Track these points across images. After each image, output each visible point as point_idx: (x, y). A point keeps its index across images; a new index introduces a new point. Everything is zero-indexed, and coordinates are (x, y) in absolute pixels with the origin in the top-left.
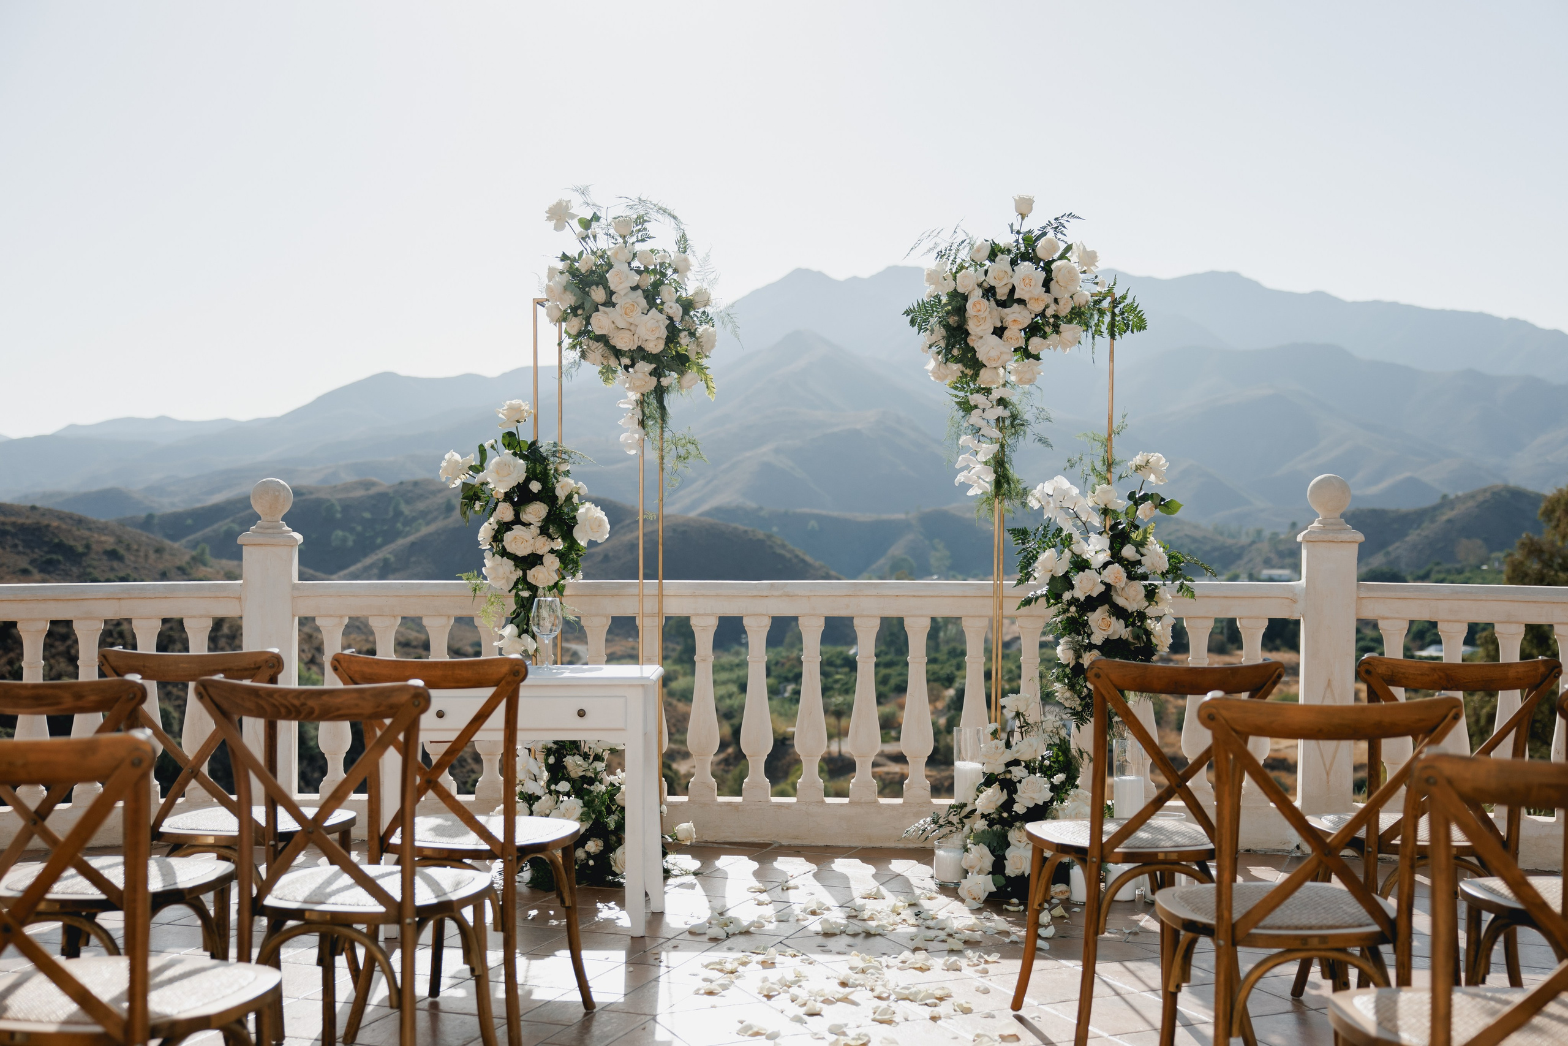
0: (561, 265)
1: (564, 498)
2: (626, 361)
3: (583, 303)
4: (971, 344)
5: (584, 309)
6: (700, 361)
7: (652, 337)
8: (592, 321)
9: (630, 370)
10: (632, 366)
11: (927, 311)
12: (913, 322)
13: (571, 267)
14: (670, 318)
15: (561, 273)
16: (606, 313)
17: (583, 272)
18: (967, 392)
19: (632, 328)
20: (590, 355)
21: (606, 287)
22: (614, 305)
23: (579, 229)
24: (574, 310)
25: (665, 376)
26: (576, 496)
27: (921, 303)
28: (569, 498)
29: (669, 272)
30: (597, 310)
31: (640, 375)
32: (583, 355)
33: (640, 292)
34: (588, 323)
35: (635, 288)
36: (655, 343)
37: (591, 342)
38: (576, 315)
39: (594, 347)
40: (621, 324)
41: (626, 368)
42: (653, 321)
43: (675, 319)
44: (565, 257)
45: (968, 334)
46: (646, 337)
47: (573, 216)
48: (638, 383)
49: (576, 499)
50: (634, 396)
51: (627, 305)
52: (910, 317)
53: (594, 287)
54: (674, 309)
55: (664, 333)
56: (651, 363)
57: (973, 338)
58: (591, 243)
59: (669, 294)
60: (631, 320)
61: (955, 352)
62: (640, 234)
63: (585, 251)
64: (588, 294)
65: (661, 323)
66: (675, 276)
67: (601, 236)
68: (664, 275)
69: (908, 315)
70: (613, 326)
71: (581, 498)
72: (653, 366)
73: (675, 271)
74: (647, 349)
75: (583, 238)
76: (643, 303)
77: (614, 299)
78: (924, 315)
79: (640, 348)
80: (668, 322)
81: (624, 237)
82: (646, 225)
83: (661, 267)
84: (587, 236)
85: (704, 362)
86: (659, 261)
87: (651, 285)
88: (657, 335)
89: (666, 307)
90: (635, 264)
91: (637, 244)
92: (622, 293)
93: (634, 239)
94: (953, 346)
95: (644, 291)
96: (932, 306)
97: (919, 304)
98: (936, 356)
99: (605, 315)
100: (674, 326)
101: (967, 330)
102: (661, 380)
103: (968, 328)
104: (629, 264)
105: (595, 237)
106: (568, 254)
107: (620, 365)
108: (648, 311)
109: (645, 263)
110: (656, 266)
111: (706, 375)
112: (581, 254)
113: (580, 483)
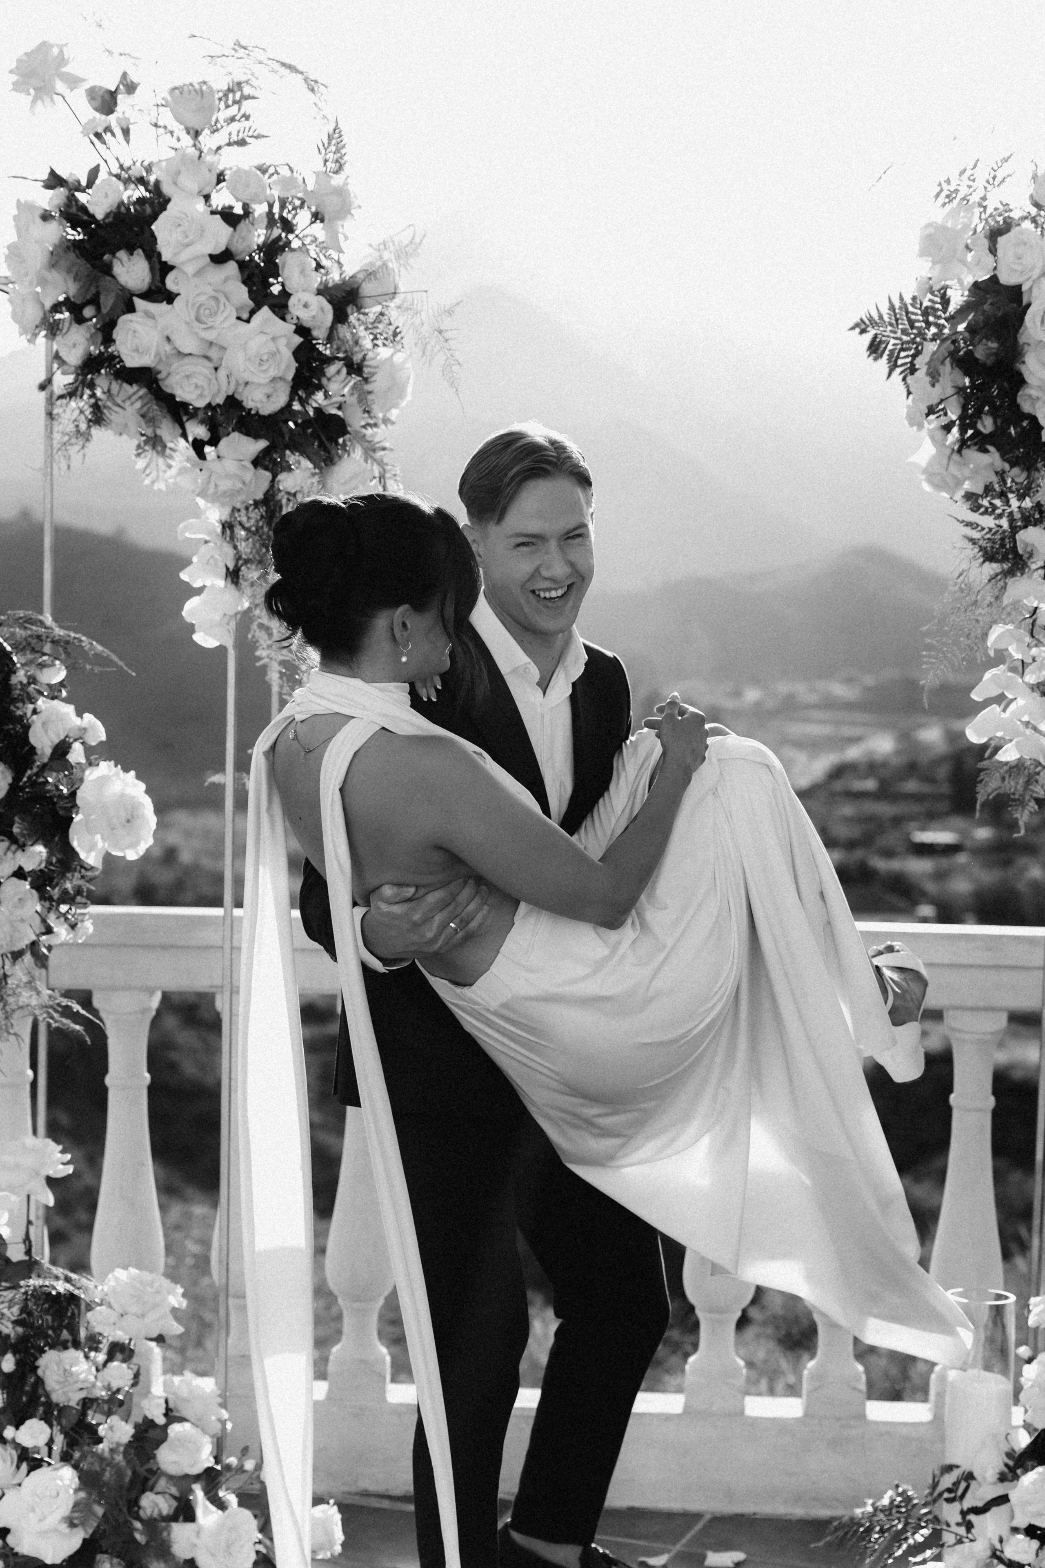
0: (50, 199)
1: (48, 751)
2: (199, 431)
3: (97, 295)
4: (1026, 407)
5: (98, 309)
6: (369, 432)
7: (262, 378)
8: (118, 334)
9: (208, 449)
10: (214, 441)
11: (911, 323)
12: (875, 348)
13: (71, 200)
14: (302, 330)
15: (46, 217)
16: (149, 315)
17: (100, 216)
18: (1000, 516)
19: (214, 353)
20: (113, 415)
21: (152, 255)
22: (170, 298)
23: (88, 113)
24: (75, 308)
25: (289, 469)
26: (77, 747)
27: (897, 304)
28: (62, 749)
29: (302, 219)
30: (131, 309)
31: (230, 465)
32: (98, 417)
33: (232, 268)
34: (108, 340)
35: (220, 258)
36: (268, 390)
37: (115, 387)
38: (79, 319)
39: (123, 395)
40: (187, 344)
41: (198, 446)
42: (263, 338)
43: (315, 333)
44: (54, 181)
45: (1019, 381)
46: (247, 376)
47: (73, 82)
48: (225, 485)
49: (77, 755)
50: (215, 515)
51: (203, 298)
52: (867, 338)
53: (122, 254)
54: (314, 310)
55: (288, 367)
56: (256, 437)
57: (1034, 392)
58: (115, 142)
59: (302, 272)
60: (210, 336)
61: (987, 425)
62: (235, 126)
63: (103, 164)
64: (107, 270)
65: (282, 342)
66: (318, 229)
67: (140, 131)
68: (288, 226)
69: (863, 331)
70: (168, 348)
71: (89, 750)
72: (262, 444)
73: (317, 217)
74: (249, 404)
75: (98, 135)
76: (241, 293)
77: (171, 282)
78: (904, 332)
79: (232, 402)
80: (298, 340)
81: (197, 134)
82: (247, 106)
83: (283, 207)
84: (108, 129)
85: (378, 435)
86: (276, 193)
87: (260, 248)
88: (273, 373)
89: (295, 306)
90: (222, 198)
91: (226, 150)
92: (190, 269)
93: (221, 138)
94: (978, 413)
95: (242, 265)
96: (926, 312)
97: (892, 308)
98: (940, 434)
99: (150, 322)
100: (313, 348)
101: (1020, 375)
102: (281, 477)
103: (1023, 369)
104: (207, 198)
105: (126, 132)
106: (63, 173)
107: (184, 435)
108: (252, 313)
109: (246, 198)
110: (271, 206)
111: (381, 463)
112: (94, 173)
113: (88, 717)
